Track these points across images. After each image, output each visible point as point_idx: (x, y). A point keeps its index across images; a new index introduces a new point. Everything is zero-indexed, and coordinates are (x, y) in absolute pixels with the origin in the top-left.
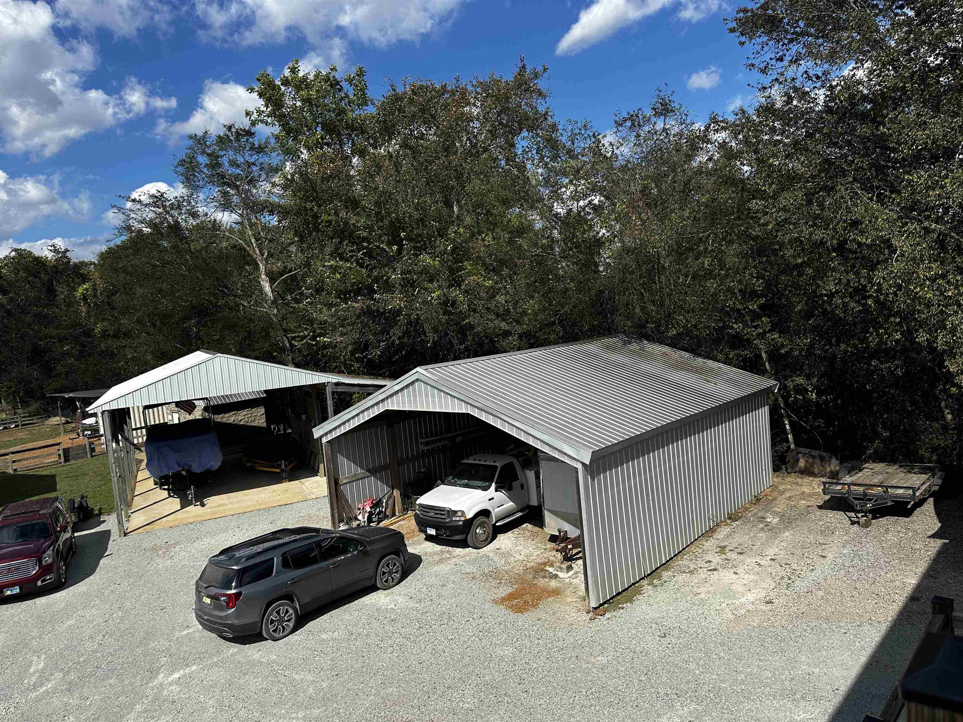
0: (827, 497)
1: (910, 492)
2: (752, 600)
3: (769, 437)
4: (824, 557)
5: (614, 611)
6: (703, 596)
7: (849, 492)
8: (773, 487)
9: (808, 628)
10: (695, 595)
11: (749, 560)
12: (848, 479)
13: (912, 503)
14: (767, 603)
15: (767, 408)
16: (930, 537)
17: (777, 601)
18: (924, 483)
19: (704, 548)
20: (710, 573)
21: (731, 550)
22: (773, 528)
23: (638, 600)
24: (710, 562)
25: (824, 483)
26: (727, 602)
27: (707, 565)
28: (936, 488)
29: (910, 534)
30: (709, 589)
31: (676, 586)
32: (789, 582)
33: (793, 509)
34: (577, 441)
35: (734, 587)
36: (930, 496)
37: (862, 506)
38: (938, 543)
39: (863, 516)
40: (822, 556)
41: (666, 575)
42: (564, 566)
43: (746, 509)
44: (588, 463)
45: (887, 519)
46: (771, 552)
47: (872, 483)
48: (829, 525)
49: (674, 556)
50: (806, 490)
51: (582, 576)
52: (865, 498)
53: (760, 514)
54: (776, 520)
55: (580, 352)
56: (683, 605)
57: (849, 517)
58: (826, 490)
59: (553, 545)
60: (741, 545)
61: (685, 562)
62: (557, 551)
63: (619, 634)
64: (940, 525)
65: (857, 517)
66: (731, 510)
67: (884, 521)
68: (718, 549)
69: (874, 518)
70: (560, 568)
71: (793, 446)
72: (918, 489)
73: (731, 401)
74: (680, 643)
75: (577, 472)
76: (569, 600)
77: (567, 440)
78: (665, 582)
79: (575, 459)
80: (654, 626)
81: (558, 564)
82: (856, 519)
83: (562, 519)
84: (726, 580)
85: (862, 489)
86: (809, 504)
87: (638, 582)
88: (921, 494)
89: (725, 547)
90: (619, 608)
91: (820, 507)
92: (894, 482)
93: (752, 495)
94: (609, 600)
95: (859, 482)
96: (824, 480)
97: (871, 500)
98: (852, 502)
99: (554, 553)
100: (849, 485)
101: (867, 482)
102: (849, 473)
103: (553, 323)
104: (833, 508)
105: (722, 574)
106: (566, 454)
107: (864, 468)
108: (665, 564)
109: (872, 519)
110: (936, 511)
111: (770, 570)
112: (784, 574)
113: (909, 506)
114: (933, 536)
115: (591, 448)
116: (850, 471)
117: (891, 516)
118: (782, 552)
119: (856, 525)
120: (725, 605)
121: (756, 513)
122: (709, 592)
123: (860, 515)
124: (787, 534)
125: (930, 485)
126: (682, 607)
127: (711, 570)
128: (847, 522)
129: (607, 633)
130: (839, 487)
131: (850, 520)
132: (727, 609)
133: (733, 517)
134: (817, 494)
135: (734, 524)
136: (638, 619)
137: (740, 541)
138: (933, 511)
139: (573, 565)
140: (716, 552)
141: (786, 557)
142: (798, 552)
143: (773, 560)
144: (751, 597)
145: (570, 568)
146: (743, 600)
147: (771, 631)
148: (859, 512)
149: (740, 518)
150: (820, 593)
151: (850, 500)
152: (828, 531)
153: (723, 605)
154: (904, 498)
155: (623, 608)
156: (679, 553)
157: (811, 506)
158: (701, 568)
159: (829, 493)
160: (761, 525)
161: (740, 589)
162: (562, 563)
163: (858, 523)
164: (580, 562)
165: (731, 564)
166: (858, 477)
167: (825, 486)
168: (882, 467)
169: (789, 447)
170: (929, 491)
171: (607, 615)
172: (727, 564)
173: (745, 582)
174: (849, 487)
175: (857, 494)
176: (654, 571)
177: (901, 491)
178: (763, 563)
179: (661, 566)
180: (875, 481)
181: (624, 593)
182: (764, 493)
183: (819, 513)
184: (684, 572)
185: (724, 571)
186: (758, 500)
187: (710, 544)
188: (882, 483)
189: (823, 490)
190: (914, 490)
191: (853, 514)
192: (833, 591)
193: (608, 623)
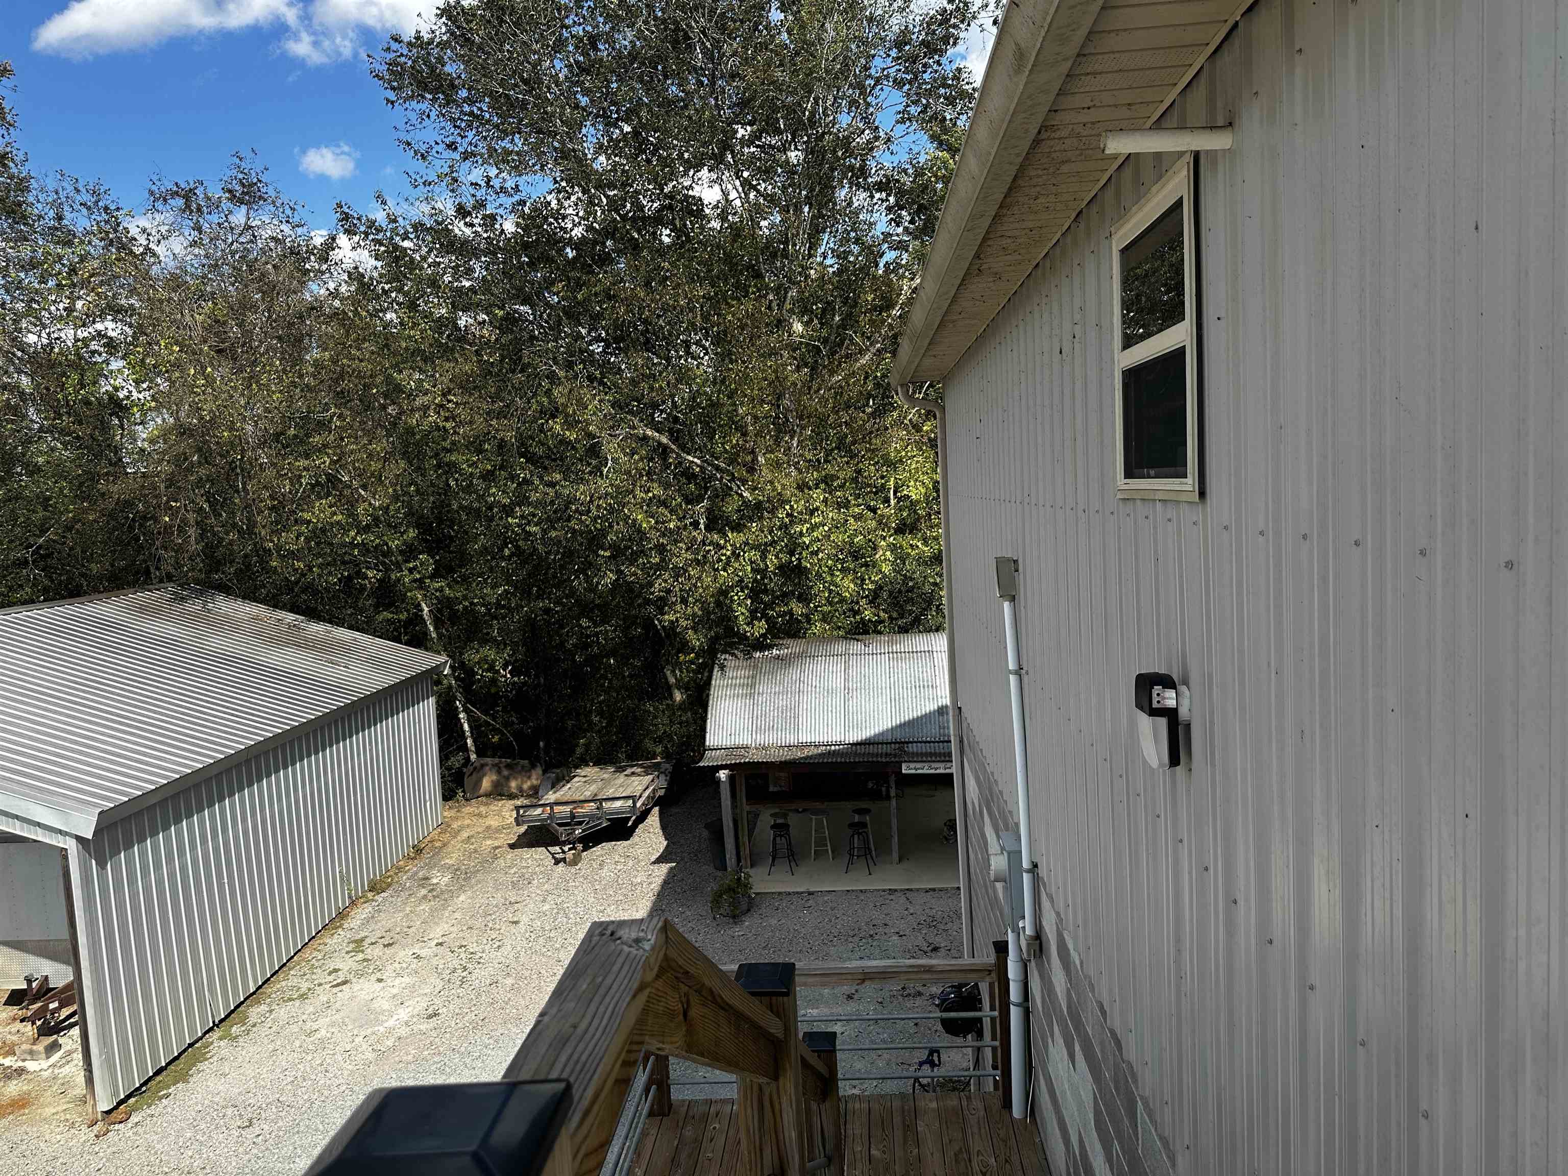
0: (523, 829)
1: (630, 802)
2: (406, 1019)
3: (435, 747)
4: (516, 923)
5: (149, 1106)
6: (323, 1032)
7: (551, 816)
8: (444, 826)
9: (491, 1041)
10: (309, 1035)
11: (402, 954)
12: (551, 797)
13: (634, 818)
14: (430, 1017)
15: (432, 700)
16: (654, 863)
17: (445, 1010)
18: (647, 788)
19: (327, 948)
20: (335, 990)
21: (372, 944)
22: (442, 892)
23: (199, 1071)
24: (336, 971)
25: (517, 808)
26: (363, 1033)
27: (331, 978)
28: (661, 793)
29: (631, 863)
30: (334, 1018)
31: (274, 1029)
32: (464, 974)
33: (473, 855)
34: (64, 795)
35: (375, 1005)
36: (654, 805)
37: (568, 835)
38: (664, 868)
39: (570, 849)
40: (513, 923)
41: (255, 1012)
42: (40, 1047)
43: (399, 869)
44: (89, 835)
45: (602, 848)
46: (437, 932)
47: (582, 798)
48: (524, 871)
49: (272, 976)
50: (493, 822)
51: (78, 1056)
52: (572, 821)
53: (421, 874)
54: (446, 879)
55: (79, 620)
56: (283, 1060)
57: (552, 854)
58: (520, 819)
59: (14, 1010)
60: (389, 931)
61: (293, 981)
62: (22, 1021)
63: (160, 1146)
64: (665, 843)
65: (564, 852)
66: (375, 874)
67: (597, 850)
68: (352, 946)
69: (586, 849)
70: (31, 1052)
71: (473, 757)
72: (640, 796)
73: (373, 694)
74: (279, 1129)
75: (65, 858)
76: (49, 1111)
77: (41, 795)
78: (254, 1026)
79: (60, 832)
80: (229, 1111)
81: (25, 1047)
82: (561, 856)
83: (34, 954)
84: (363, 996)
85: (568, 808)
86: (496, 843)
87: (201, 1038)
88: (643, 804)
89: (362, 940)
90: (160, 1098)
91: (512, 846)
92: (610, 793)
93: (408, 846)
94: (137, 1089)
95: (565, 799)
96: (519, 803)
97: (580, 823)
98: (557, 831)
99: (18, 1025)
100: (551, 805)
101: (577, 797)
102: (553, 787)
103: (24, 563)
104: (531, 844)
105: (356, 987)
106: (39, 824)
107: (574, 776)
108: (254, 993)
109: (583, 851)
110: (661, 825)
111: (434, 961)
112: (456, 963)
113: (630, 824)
114: (658, 861)
115: (96, 805)
116: (555, 784)
117: (607, 842)
118: (455, 929)
119: (562, 864)
120: (361, 1038)
121: (416, 873)
122: (333, 1025)
123: (566, 848)
124: (462, 898)
125: (654, 790)
126: (284, 1063)
127: (338, 985)
128: (550, 861)
129: (134, 1152)
130: (539, 811)
131: (553, 857)
132: (364, 1047)
133: (375, 887)
134: (509, 827)
135: (379, 898)
136: (199, 1108)
137: (389, 925)
138: (658, 825)
139: (61, 1041)
140: (347, 953)
141: (461, 934)
142: (479, 923)
143: (441, 944)
144: (403, 1014)
145: (54, 1047)
146: (391, 1023)
147: (435, 1063)
148: (564, 843)
149: (389, 885)
150: (509, 981)
151: (553, 828)
152: (522, 882)
153: (357, 1040)
154: (623, 813)
155: (167, 1096)
156: (280, 968)
157: (499, 847)
158: (320, 985)
159: (524, 822)
160: (424, 892)
161: (386, 1006)
162: (35, 1041)
163: (564, 860)
164: (76, 1031)
165: (372, 967)
166: (565, 792)
167: (518, 813)
168: (597, 773)
169: (468, 759)
170: (653, 798)
171: (134, 1119)
172: (366, 968)
173: (395, 991)
174: (552, 808)
175: (561, 818)
176: (232, 1012)
177: (618, 804)
178: (423, 953)
179: (245, 999)
180: (588, 794)
181: (172, 1067)
182: (426, 841)
183: (511, 855)
184: (290, 1000)
185: (361, 981)
186: (418, 850)
187: (337, 940)
188: (596, 795)
189: (516, 819)
190: (634, 798)
191: (557, 849)
192: (527, 973)
193: (136, 1134)
